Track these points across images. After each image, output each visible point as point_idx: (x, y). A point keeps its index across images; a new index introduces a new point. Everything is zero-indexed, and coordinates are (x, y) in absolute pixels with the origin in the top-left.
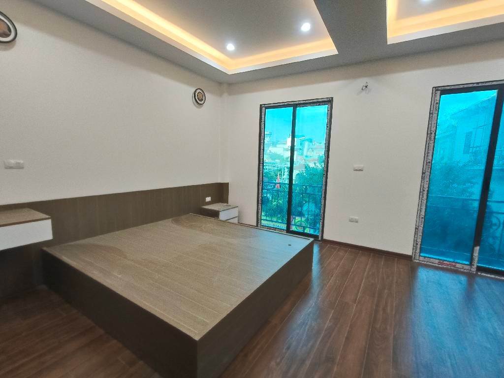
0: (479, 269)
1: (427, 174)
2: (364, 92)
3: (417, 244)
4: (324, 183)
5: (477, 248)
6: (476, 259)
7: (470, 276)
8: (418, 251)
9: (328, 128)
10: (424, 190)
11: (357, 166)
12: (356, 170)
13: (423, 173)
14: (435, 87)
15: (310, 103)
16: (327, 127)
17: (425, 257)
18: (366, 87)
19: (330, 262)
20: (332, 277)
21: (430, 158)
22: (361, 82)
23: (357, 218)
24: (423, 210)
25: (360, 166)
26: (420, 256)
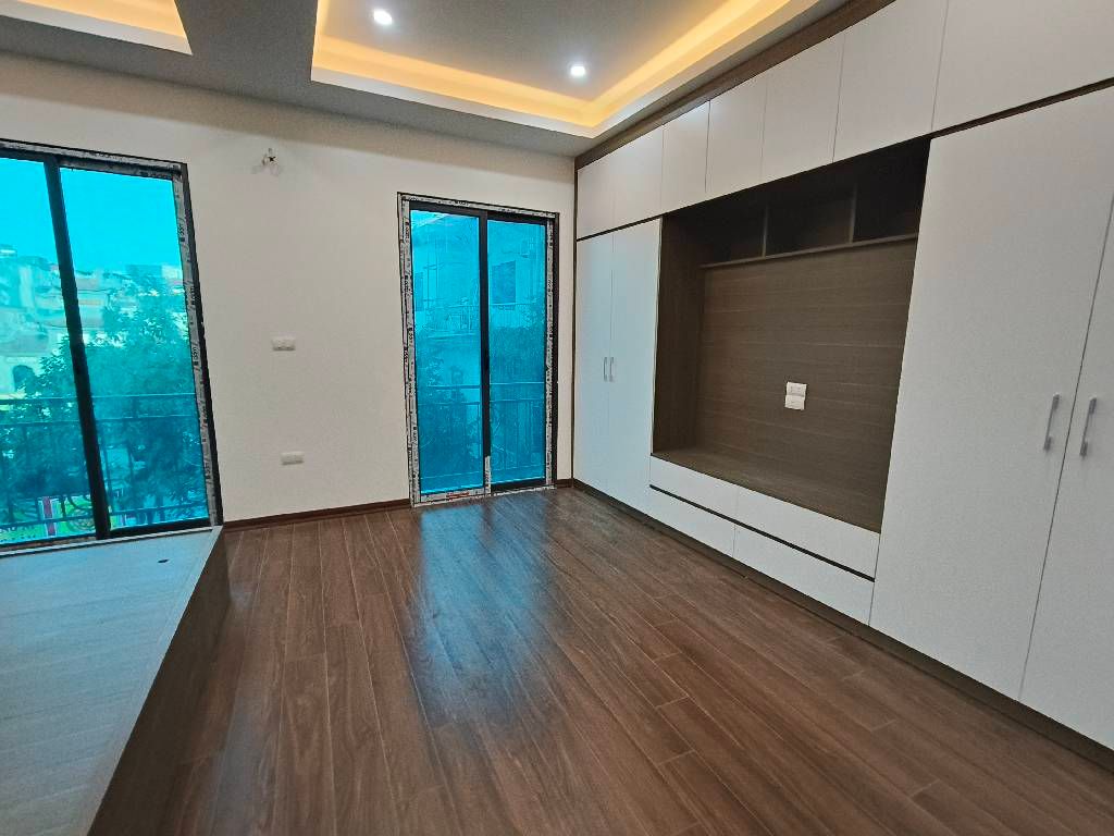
0: (495, 488)
1: (411, 349)
2: (267, 170)
3: (414, 476)
4: (200, 387)
5: (488, 459)
6: (489, 475)
7: (485, 503)
8: (417, 487)
9: (186, 244)
10: (410, 380)
11: (279, 340)
12: (280, 349)
13: (406, 349)
14: (402, 194)
15: (111, 164)
16: (182, 240)
17: (427, 495)
18: (271, 159)
19: (267, 568)
20: (287, 593)
21: (410, 320)
22: (259, 145)
23: (298, 453)
24: (414, 415)
25: (289, 339)
26: (421, 495)
